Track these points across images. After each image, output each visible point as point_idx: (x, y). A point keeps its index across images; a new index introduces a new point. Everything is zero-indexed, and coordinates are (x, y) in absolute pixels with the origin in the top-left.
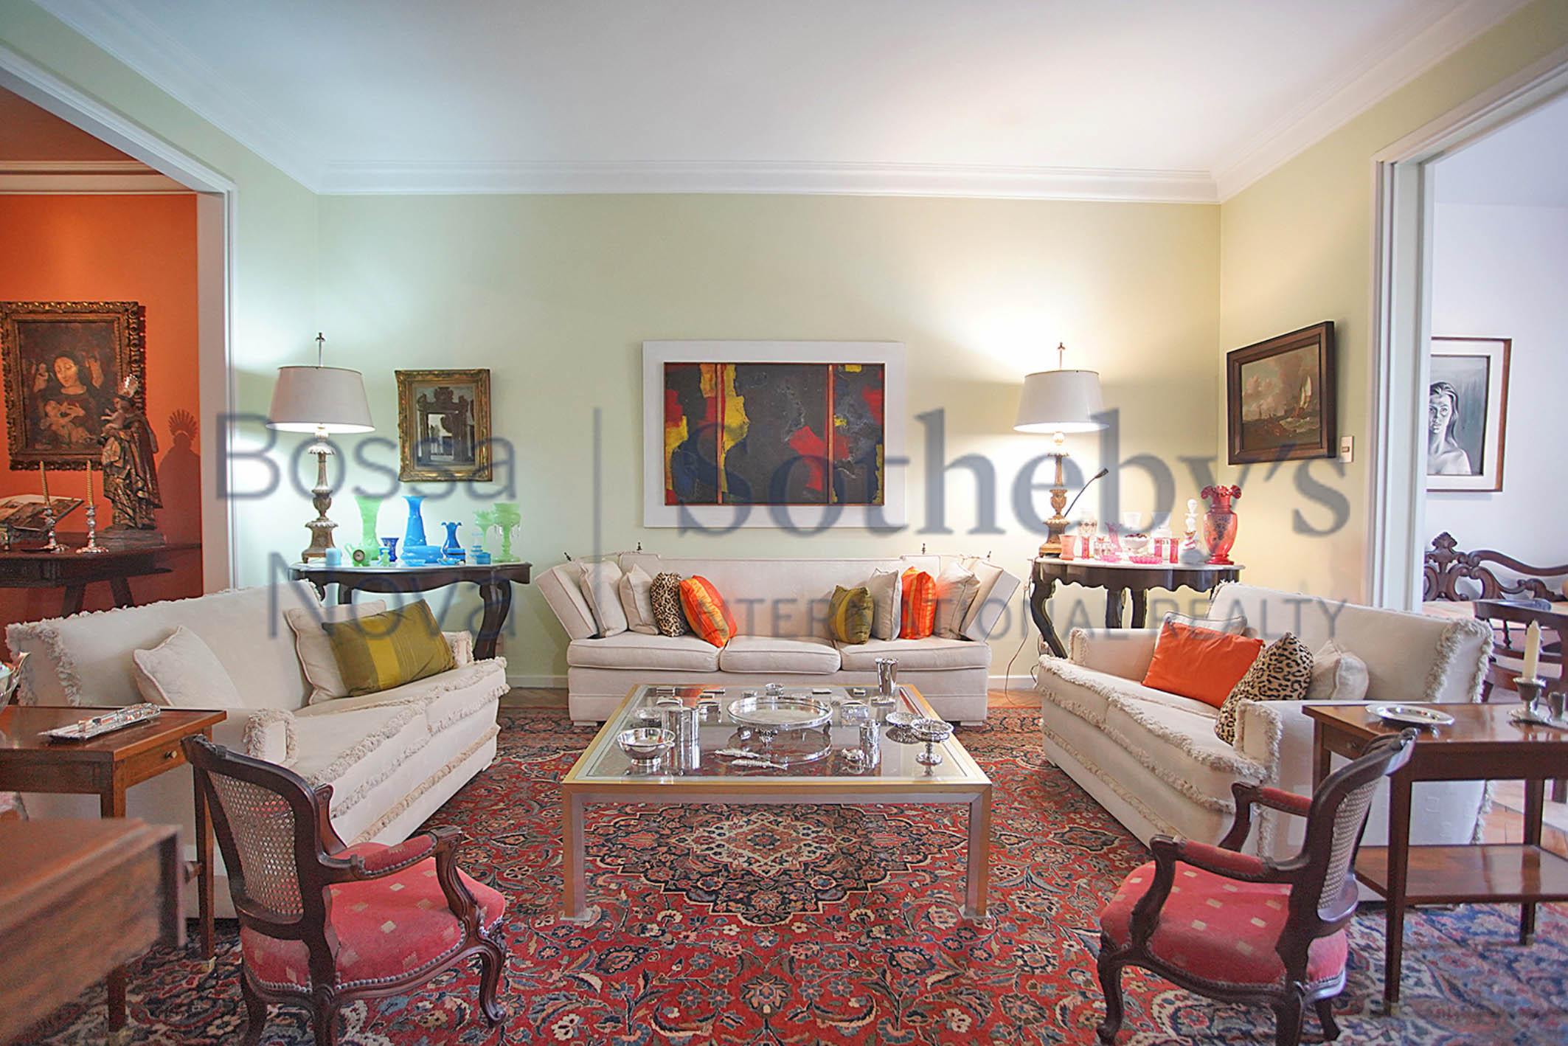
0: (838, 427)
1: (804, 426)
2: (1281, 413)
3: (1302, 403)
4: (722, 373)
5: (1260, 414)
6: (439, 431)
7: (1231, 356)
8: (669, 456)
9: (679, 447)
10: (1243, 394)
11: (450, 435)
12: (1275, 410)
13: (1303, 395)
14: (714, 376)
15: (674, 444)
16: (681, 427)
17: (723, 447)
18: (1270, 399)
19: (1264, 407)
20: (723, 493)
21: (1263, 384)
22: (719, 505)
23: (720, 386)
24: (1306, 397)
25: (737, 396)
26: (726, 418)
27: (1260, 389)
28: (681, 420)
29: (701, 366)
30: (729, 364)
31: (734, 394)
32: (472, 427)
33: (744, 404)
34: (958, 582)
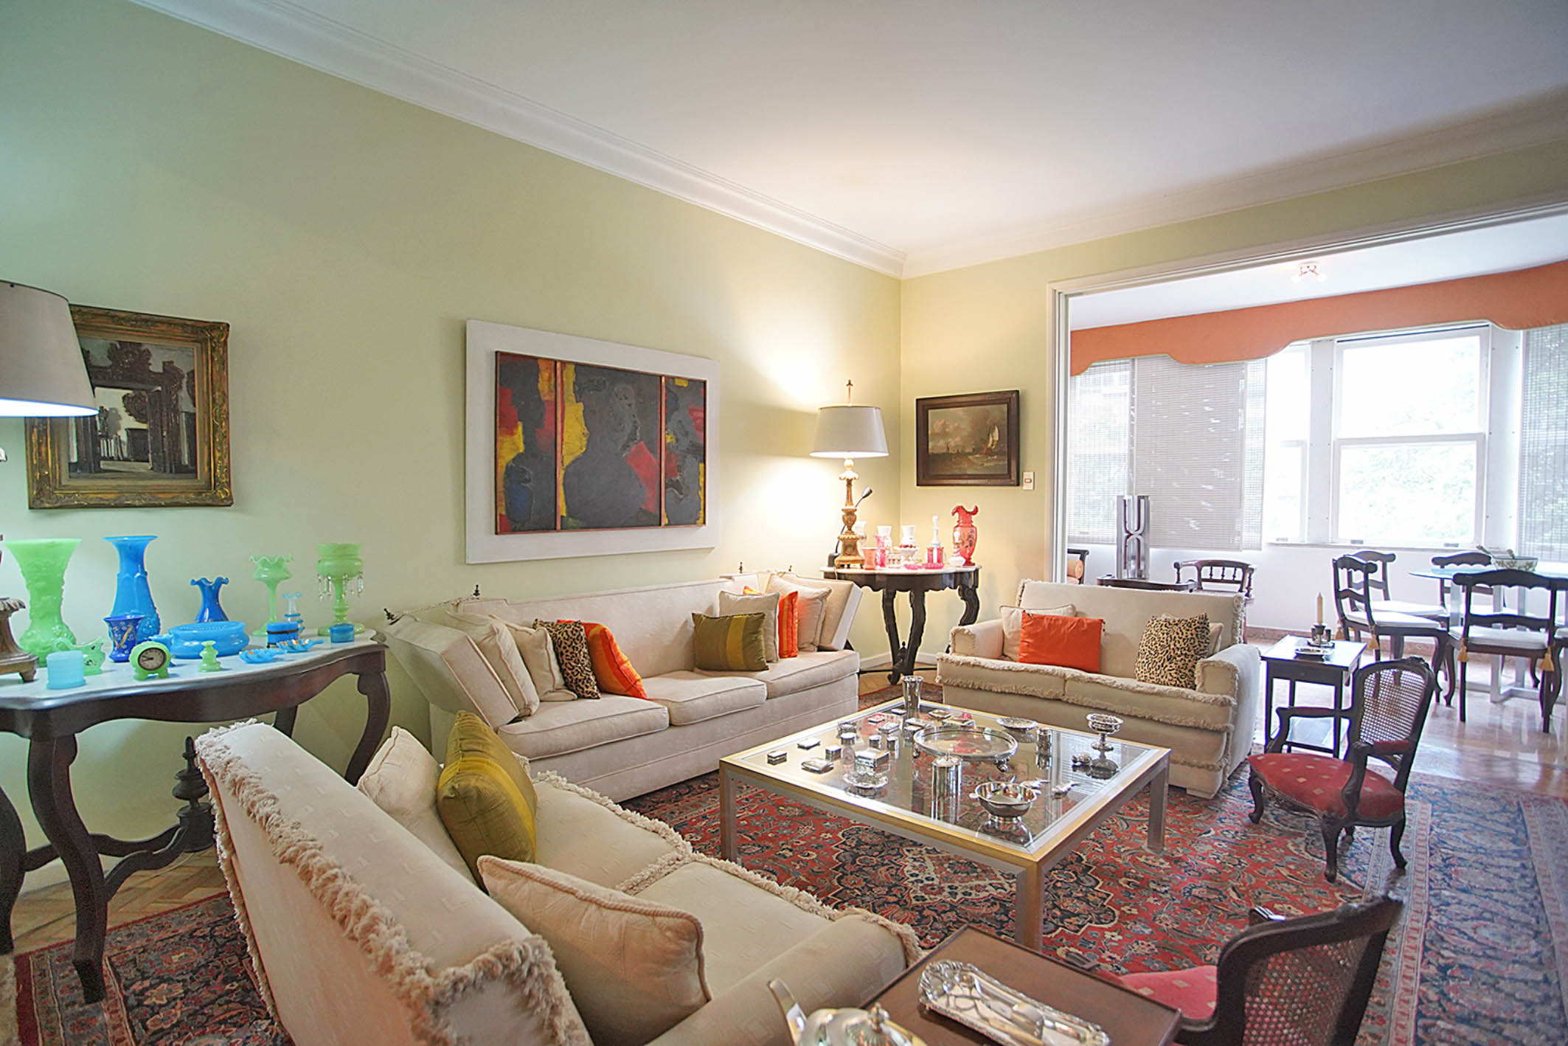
0: (669, 444)
1: (640, 441)
2: (969, 450)
3: (989, 445)
4: (562, 372)
5: (948, 449)
6: (120, 418)
7: (920, 402)
8: (502, 471)
9: (514, 460)
10: (930, 432)
11: (144, 426)
12: (964, 447)
13: (991, 439)
14: (553, 375)
15: (507, 456)
16: (516, 436)
17: (562, 462)
18: (958, 439)
19: (952, 444)
20: (562, 517)
21: (951, 427)
22: (558, 531)
23: (559, 389)
24: (993, 441)
25: (577, 402)
26: (565, 427)
27: (947, 430)
28: (516, 426)
29: (539, 362)
30: (570, 362)
31: (574, 401)
32: (191, 417)
33: (584, 411)
34: (817, 598)
